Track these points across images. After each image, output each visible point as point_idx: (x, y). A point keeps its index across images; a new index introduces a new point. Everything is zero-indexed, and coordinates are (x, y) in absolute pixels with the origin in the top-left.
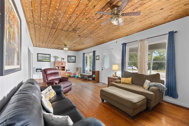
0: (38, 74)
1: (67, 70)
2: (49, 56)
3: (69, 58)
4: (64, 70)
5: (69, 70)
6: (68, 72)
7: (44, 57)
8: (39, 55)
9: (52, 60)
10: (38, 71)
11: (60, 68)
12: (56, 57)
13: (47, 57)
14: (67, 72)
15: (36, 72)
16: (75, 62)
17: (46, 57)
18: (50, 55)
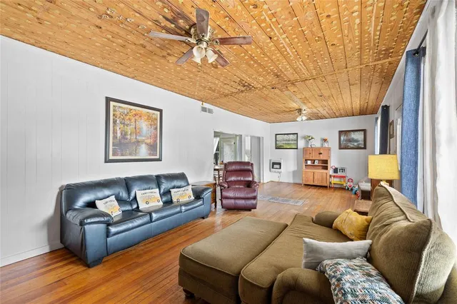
0: (275, 172)
1: (336, 170)
2: (295, 137)
3: (342, 138)
4: (326, 168)
5: (343, 170)
6: (340, 174)
7: (286, 140)
8: (278, 136)
9: (301, 144)
10: (275, 166)
11: (316, 163)
12: (308, 139)
13: (292, 140)
14: (335, 174)
15: (273, 168)
16: (365, 148)
17: (289, 141)
18: (297, 134)
